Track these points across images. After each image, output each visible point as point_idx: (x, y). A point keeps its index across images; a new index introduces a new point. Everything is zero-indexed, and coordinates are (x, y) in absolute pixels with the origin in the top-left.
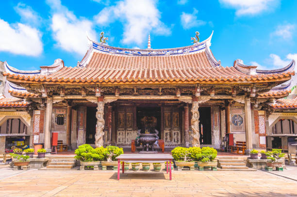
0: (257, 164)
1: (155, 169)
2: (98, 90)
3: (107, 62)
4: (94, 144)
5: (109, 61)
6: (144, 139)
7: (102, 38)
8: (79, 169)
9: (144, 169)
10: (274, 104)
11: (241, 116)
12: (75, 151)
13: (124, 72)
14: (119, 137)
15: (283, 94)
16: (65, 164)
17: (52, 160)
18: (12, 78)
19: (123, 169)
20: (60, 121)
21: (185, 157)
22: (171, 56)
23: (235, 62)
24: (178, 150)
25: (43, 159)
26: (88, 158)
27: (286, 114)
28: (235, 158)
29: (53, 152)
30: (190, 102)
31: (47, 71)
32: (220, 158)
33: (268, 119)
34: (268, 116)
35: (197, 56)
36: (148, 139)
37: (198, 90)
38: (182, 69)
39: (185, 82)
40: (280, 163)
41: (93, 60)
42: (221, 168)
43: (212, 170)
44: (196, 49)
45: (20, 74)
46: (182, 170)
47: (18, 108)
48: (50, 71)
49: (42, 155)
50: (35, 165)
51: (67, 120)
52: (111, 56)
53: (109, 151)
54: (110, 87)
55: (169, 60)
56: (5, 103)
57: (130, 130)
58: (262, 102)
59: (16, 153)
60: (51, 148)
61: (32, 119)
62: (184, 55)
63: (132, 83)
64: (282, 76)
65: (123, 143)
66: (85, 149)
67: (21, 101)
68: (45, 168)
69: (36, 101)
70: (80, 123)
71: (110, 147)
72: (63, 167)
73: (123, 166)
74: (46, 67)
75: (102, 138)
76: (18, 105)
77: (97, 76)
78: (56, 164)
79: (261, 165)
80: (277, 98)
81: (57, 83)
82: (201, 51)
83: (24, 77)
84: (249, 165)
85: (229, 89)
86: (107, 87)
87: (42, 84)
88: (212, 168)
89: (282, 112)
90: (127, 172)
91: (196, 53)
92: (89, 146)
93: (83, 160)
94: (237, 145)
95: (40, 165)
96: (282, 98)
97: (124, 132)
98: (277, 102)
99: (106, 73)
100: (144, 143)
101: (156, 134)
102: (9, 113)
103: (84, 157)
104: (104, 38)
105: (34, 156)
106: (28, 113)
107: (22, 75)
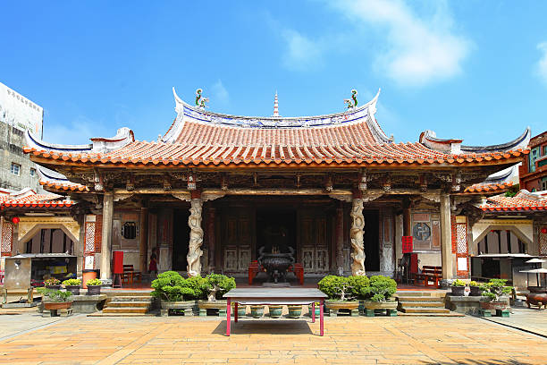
0: (463, 303)
1: (291, 315)
2: (191, 178)
3: (207, 136)
4: (186, 270)
5: (210, 136)
6: (270, 261)
7: (198, 98)
8: (158, 315)
9: (271, 314)
10: (484, 205)
11: (429, 225)
12: (151, 284)
13: (236, 149)
14: (227, 259)
15: (499, 188)
16: (135, 305)
17: (113, 298)
18: (40, 156)
19: (236, 315)
20: (129, 232)
21: (343, 294)
22: (312, 128)
23: (422, 134)
24: (329, 280)
25: (96, 297)
26: (175, 295)
27: (501, 221)
28: (425, 294)
29: (115, 284)
30: (349, 200)
31: (103, 146)
32: (400, 294)
33: (471, 230)
34: (471, 225)
35: (354, 128)
36: (278, 262)
37: (364, 179)
38: (333, 145)
39: (342, 165)
40: (504, 303)
41: (184, 134)
42: (404, 311)
43: (388, 315)
44: (352, 117)
45: (54, 151)
46: (338, 315)
47: (57, 211)
48: (109, 146)
49: (96, 290)
50: (83, 307)
51: (139, 231)
52: (213, 128)
53: (211, 283)
54: (212, 174)
55: (308, 134)
56: (35, 203)
57: (244, 248)
58: (463, 202)
59: (48, 287)
60: (112, 278)
61: (82, 230)
62: (333, 126)
63: (251, 166)
64: (507, 156)
65: (235, 269)
66: (168, 280)
67: (61, 199)
68: (100, 313)
69: (89, 200)
70: (163, 237)
71: (212, 276)
72: (132, 311)
73: (236, 308)
74: (101, 140)
75: (198, 261)
76: (58, 205)
77: (189, 154)
78: (119, 305)
79: (470, 306)
80: (488, 196)
81: (121, 166)
82: (360, 121)
83: (61, 155)
84: (450, 306)
85: (416, 178)
86: (207, 174)
87: (94, 167)
88: (389, 313)
89: (495, 218)
90: (242, 319)
91: (351, 124)
92: (176, 275)
93: (166, 299)
94: (424, 271)
95: (92, 307)
96: (495, 195)
97: (235, 251)
98: (488, 202)
99: (204, 150)
100: (271, 268)
101: (290, 254)
102: (43, 219)
103: (167, 294)
104: (202, 99)
105: (81, 291)
106: (75, 219)
107: (59, 152)
